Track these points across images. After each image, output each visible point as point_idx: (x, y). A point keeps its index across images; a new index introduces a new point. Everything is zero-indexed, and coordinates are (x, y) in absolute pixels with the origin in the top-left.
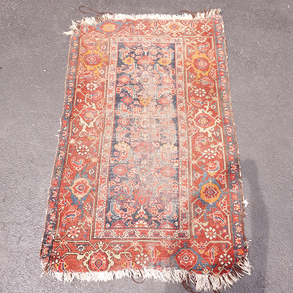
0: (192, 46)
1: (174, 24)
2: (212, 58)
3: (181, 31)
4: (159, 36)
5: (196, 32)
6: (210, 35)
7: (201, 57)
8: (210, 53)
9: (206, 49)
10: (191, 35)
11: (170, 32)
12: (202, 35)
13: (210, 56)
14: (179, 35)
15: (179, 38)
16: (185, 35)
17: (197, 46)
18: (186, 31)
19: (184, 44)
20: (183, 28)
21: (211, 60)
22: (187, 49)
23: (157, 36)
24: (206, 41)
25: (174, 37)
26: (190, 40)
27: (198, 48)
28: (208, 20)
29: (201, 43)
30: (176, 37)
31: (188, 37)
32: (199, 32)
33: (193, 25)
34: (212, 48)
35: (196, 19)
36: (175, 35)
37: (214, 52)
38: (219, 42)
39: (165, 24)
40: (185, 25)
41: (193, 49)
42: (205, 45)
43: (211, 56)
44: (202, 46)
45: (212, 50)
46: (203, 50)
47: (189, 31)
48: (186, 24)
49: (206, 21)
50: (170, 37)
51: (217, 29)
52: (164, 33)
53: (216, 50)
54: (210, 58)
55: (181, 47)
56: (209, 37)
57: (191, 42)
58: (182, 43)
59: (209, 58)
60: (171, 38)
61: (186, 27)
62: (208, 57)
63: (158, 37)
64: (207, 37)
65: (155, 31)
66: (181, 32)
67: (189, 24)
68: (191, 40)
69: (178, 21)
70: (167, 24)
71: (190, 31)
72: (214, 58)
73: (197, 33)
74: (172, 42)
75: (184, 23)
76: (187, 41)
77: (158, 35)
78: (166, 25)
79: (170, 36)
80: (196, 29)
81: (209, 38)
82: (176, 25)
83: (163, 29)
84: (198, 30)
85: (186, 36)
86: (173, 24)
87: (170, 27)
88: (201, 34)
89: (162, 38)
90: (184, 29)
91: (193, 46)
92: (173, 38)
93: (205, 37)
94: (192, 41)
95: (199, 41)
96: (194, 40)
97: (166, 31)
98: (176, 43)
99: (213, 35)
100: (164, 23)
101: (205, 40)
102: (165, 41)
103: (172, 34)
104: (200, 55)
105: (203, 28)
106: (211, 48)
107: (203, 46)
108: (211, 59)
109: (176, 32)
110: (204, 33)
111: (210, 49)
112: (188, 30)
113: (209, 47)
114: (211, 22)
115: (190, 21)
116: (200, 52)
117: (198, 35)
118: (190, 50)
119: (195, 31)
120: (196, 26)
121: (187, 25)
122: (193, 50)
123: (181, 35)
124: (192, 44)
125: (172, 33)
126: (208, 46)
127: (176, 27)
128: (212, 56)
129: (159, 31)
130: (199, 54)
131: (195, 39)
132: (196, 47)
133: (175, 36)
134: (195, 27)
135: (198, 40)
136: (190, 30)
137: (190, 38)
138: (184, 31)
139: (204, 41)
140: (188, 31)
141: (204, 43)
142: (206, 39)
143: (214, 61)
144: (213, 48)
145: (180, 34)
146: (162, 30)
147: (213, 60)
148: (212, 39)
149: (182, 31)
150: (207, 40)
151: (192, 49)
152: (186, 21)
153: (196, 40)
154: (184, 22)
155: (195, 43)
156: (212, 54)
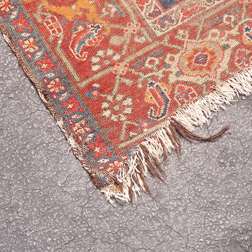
0: (117, 26)
1: (209, 68)
2: (44, 17)
3: (177, 57)
4: (218, 10)
5: (135, 78)
6: (90, 87)
7: (74, 7)
8: (59, 30)
9: (74, 36)
10: (140, 57)
11: (201, 37)
12: (112, 76)
13: (52, 18)
14: (172, 40)
15: (165, 30)
16: (158, 51)
17: (106, 34)
18: (163, 64)
19: (141, 20)
20: (178, 69)
21: (44, 10)
22: (122, 7)
23: (222, 7)
24: (90, 64)
25: (181, 27)
26: (134, 43)
27: (98, 27)
28: (126, 140)
29: (99, 48)
30: (175, 31)
31: (147, 49)
32: (128, 82)
33: (159, 96)
34: (62, 47)
35: (162, 125)
36: (184, 37)
37: (51, 38)
38: (53, 75)
39: (232, 56)
40: (178, 82)
41: (107, 18)
42: (86, 49)
43: (50, 21)
44: (91, 39)
45: (60, 42)
46: (81, 28)
47: (155, 68)
48: (180, 88)
49: (131, 134)
50: (189, 22)
51: (83, 122)
52: (215, 26)
53: (47, 46)
54: (50, 16)
55: (142, 8)
56: (90, 80)
57: (126, 38)
58: (149, 22)
59: (50, 12)
60: (185, 21)
61: (172, 79)
62: (55, 14)
63: (218, 5)
64: (96, 77)
65: (240, 19)
66: (175, 53)
67: (172, 95)
68: (132, 42)
69: (208, 88)
70: (227, 59)
71: (151, 70)
72: (40, 20)
73: (128, 75)
74: (174, 8)
75: (186, 88)
76: (140, 34)
77: (225, 11)
78: (228, 52)
79: (192, 24)
80: (140, 86)
81: (87, 77)
82: (201, 69)
83: (226, 36)
84: (135, 85)
85: (152, 47)
86: (213, 67)
87: (212, 53)
88: (118, 77)
89: (208, 8)
90: (174, 70)
91: (113, 26)
92: (180, 23)
93: (99, 75)
94: (128, 42)
95: (110, 52)
96: (125, 47)
97: (214, 35)
98: (163, 14)
99: (82, 91)
100: (237, 58)
101: (95, 64)
102: (194, 5)
103: (193, 35)
104: (81, 9)
105: (125, 103)
106: (65, 47)
107: (90, 42)
108: (45, 14)
109: (185, 46)
110: (112, 85)
111: (64, 40)
112: (161, 71)
113: (73, 47)
114: (114, 137)
115: (174, 104)
116: (84, 19)
117: (121, 69)
118: (114, 10)
119: (140, 80)
120: (149, 98)
121: (174, 85)
122: (107, 13)
123: (166, 44)
124: (120, 33)
125: (195, 38)
126: (76, 49)
127: (197, 61)
128: (48, 23)
129: (232, 25)
130: (85, 11)
131: (124, 53)
132: (103, 29)
133: (181, 32)
134: (148, 91)
135: (114, 54)
136: (154, 73)
137: (138, 50)
138: (167, 61)
139: (95, 60)
140: (159, 67)
141: (92, 51)
142: (95, 68)
143: (35, 11)
144: (58, 50)
145: (170, 45)
146: (227, 32)
147: (39, 12)
148: (77, 78)
149: (172, 59)
150: (90, 68)
151: (112, 16)
152: (187, 98)
153: (118, 49)
154: (189, 91)
155: (115, 40)
156: (51, 27)
